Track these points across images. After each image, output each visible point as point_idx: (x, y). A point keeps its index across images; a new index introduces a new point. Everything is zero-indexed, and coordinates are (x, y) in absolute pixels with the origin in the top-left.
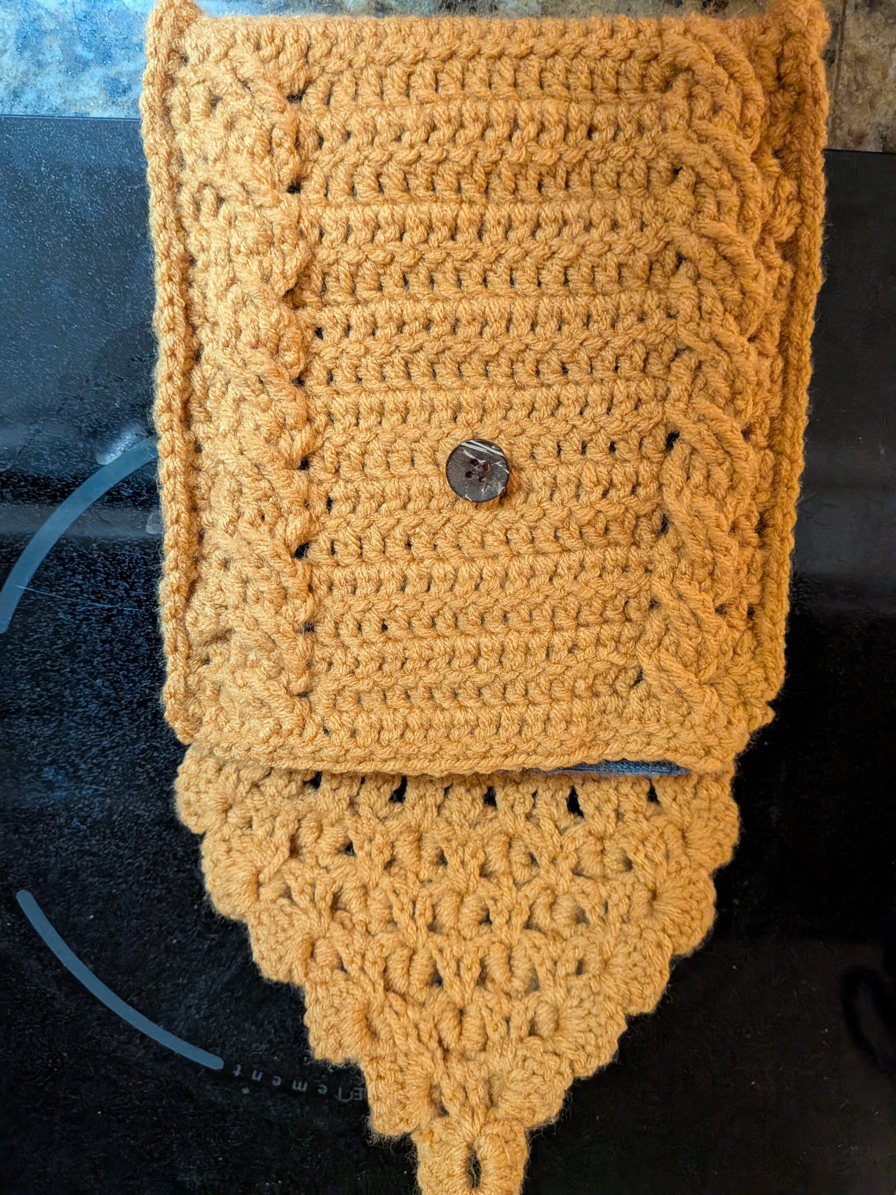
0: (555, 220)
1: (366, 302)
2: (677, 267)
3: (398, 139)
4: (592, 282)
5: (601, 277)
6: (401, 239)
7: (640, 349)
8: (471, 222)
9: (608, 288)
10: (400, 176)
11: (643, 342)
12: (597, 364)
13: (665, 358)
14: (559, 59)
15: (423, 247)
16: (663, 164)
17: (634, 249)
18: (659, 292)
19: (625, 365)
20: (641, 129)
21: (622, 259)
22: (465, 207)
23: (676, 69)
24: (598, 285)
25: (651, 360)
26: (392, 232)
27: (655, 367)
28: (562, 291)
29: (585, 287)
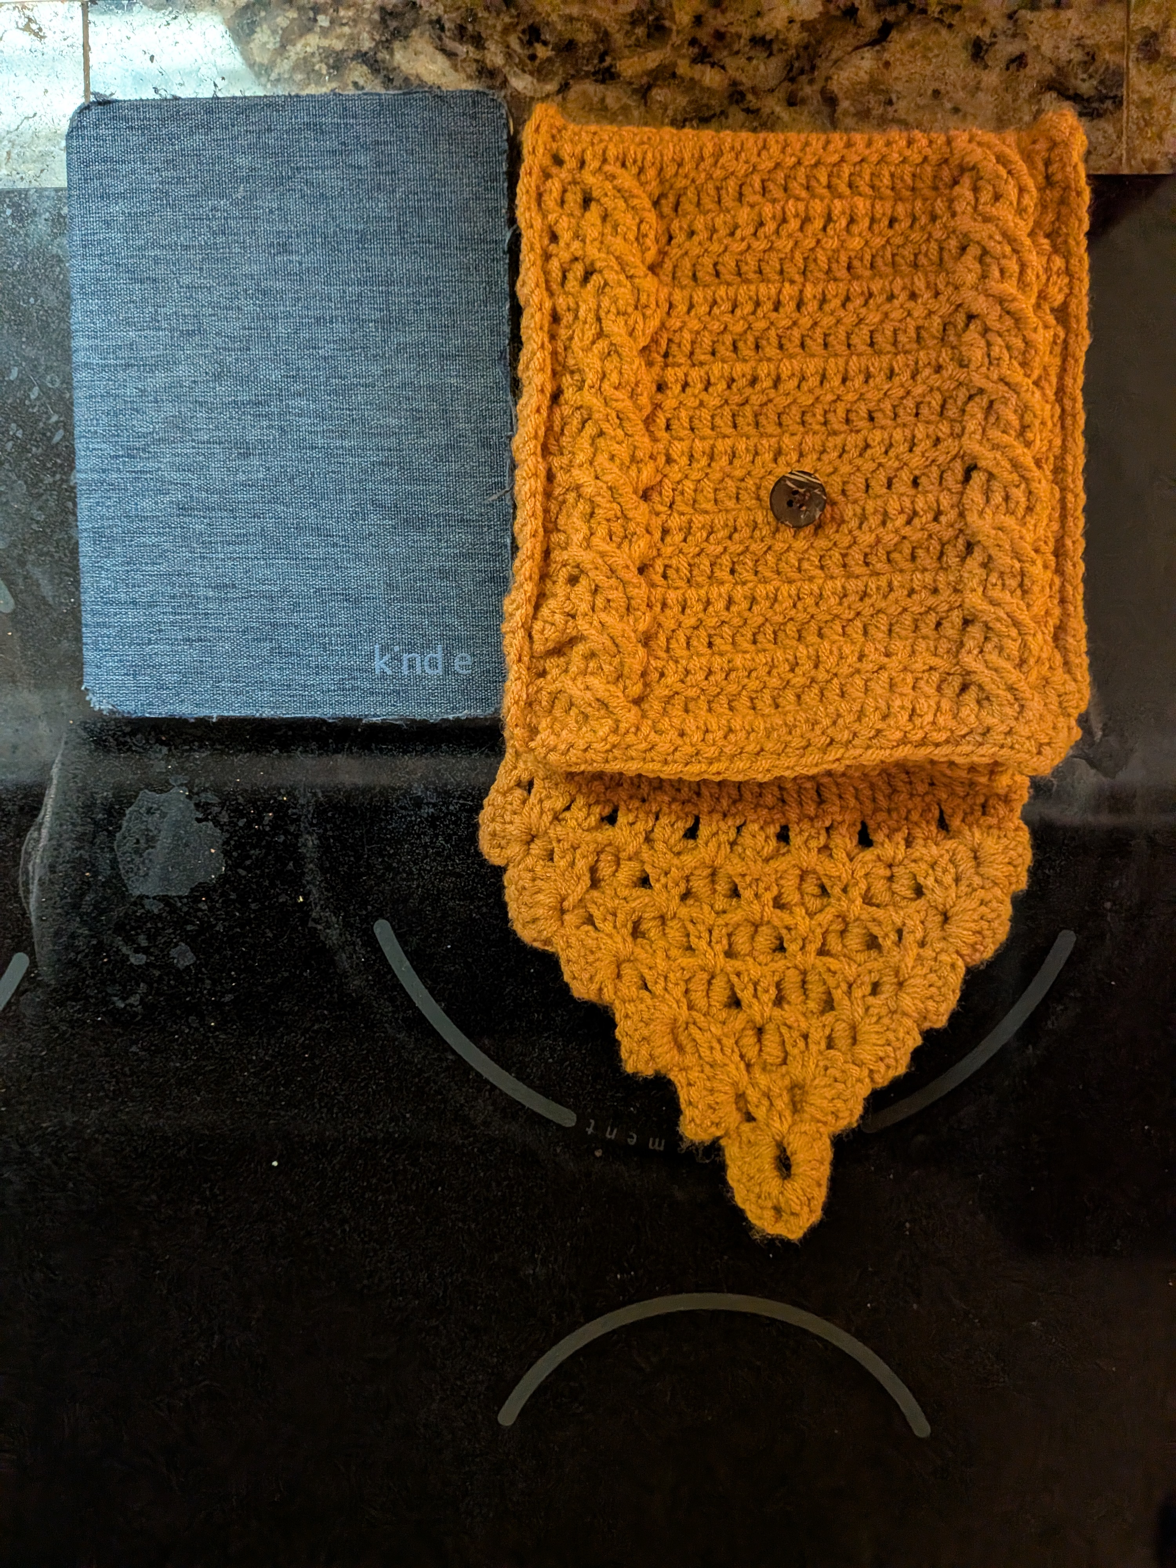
0: (862, 293)
1: (702, 364)
2: (967, 326)
3: (732, 234)
4: (895, 343)
5: (902, 338)
6: (733, 312)
7: (938, 397)
8: (791, 298)
9: (908, 347)
10: (733, 264)
11: (938, 389)
12: (901, 412)
13: (959, 403)
14: (865, 165)
15: (751, 318)
16: (953, 243)
17: (930, 313)
18: (953, 348)
19: (925, 411)
20: (934, 218)
21: (920, 322)
22: (787, 285)
23: (963, 169)
24: (900, 346)
25: (948, 406)
26: (726, 306)
27: (952, 412)
28: (869, 350)
29: (890, 348)
